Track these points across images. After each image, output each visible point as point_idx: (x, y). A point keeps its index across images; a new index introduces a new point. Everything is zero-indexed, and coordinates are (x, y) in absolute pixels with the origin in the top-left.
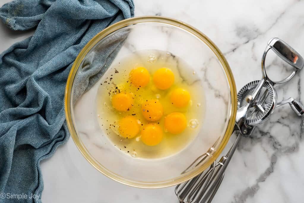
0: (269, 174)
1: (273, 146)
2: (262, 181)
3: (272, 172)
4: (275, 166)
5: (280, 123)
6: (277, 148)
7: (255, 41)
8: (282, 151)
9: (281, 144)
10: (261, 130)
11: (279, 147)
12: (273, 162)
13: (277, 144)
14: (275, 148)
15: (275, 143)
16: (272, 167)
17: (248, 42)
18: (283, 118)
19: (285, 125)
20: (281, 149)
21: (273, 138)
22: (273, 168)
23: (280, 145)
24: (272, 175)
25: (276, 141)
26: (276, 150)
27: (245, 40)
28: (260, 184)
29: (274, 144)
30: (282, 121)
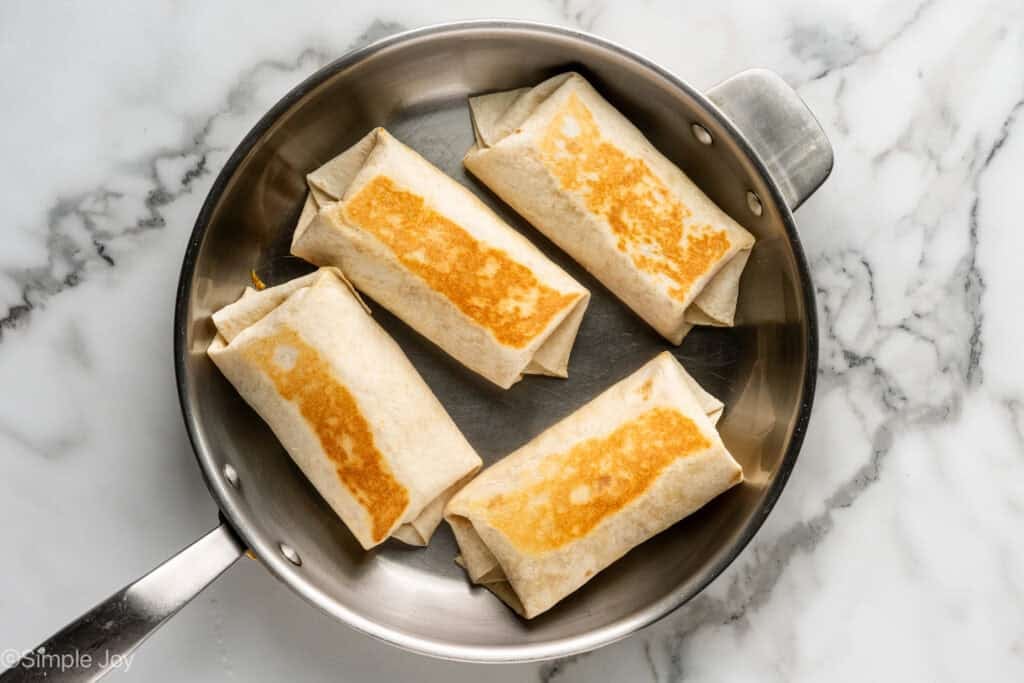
0: (866, 485)
1: (884, 398)
2: (843, 506)
3: (875, 479)
4: (887, 462)
5: (908, 329)
6: (895, 409)
7: (848, 72)
8: (910, 417)
9: (907, 395)
10: (847, 349)
11: (900, 405)
12: (877, 449)
13: (894, 394)
14: (888, 406)
15: (890, 391)
16: (875, 463)
17: (824, 74)
18: (918, 316)
19: (925, 338)
20: (905, 412)
21: (884, 377)
22: (879, 469)
23: (904, 399)
24: (875, 489)
25: (892, 384)
26: (891, 414)
27: (816, 66)
28: (837, 515)
29: (887, 394)
30: (914, 323)
